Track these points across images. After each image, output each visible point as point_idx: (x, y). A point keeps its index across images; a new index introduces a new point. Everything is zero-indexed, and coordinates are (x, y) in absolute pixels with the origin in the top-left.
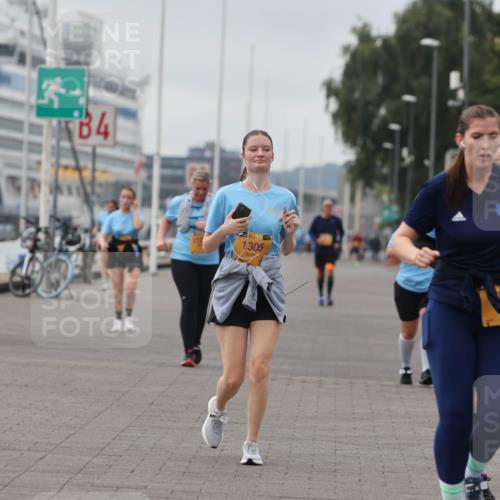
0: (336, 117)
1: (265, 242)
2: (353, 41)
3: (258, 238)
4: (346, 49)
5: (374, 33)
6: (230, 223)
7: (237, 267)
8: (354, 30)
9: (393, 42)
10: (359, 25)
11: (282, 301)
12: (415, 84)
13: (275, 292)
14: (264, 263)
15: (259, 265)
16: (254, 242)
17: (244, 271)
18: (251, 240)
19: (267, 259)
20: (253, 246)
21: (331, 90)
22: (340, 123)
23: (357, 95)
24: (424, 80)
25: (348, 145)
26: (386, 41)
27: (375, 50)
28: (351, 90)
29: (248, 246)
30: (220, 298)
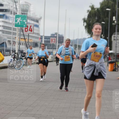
0: (86, 27)
1: (100, 55)
2: (90, 9)
3: (99, 53)
4: (88, 11)
5: (95, 7)
6: (90, 49)
7: (92, 63)
8: (90, 6)
9: (99, 9)
10: (91, 5)
11: (105, 72)
12: (105, 19)
13: (103, 70)
14: (100, 61)
15: (98, 62)
16: (97, 55)
17: (94, 64)
18: (96, 54)
19: (101, 60)
20: (97, 56)
21: (85, 21)
22: (87, 29)
23: (91, 22)
24: (107, 18)
25: (89, 34)
26: (98, 9)
27: (95, 11)
28: (90, 21)
29: (95, 56)
30: (87, 72)
